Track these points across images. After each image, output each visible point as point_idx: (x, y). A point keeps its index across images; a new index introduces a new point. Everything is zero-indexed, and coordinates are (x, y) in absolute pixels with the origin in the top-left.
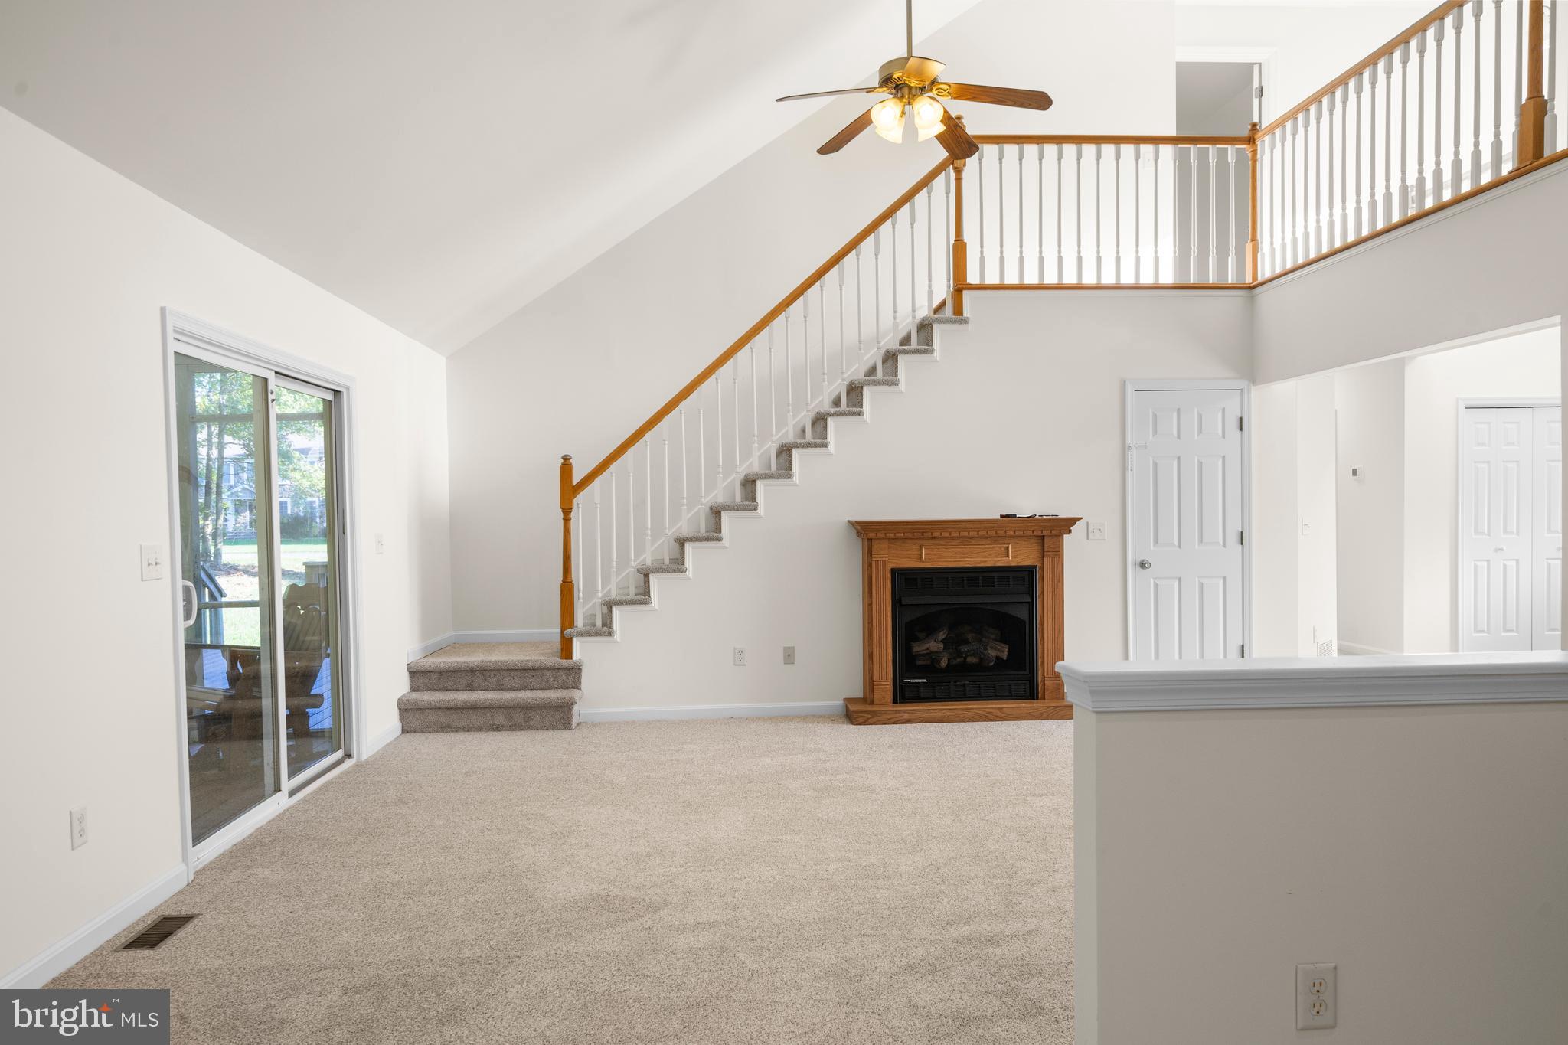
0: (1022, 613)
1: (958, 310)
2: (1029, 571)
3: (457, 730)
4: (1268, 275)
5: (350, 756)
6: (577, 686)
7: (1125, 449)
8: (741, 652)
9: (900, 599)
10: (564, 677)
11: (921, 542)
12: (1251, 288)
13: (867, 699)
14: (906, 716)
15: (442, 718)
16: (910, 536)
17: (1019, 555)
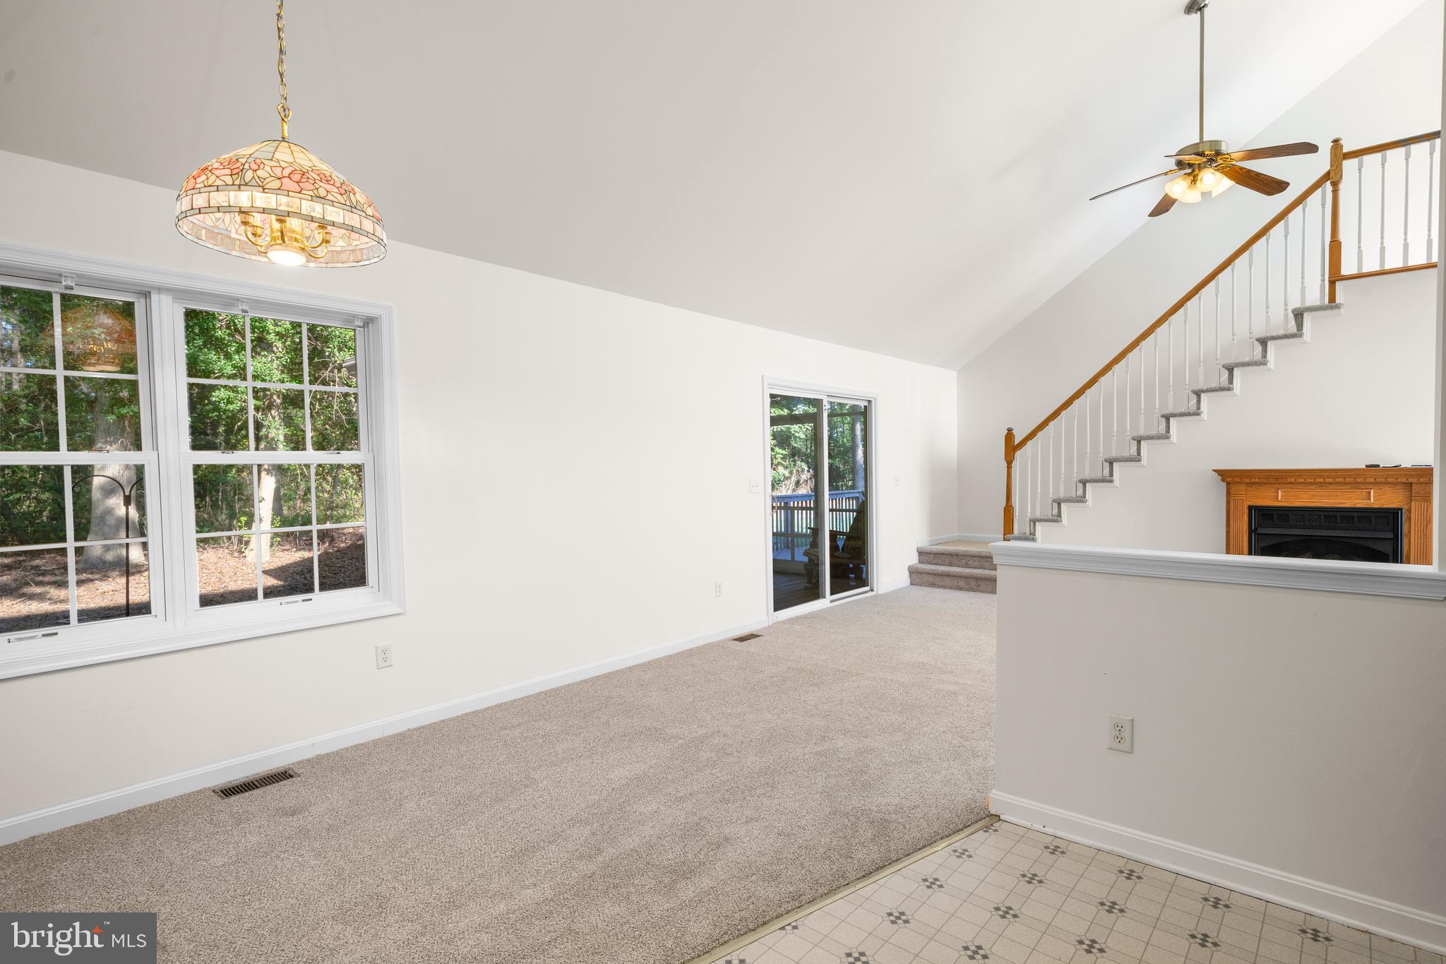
1: (1331, 298)
2: (1394, 512)
3: (939, 587)
5: (872, 590)
9: (1256, 529)
11: (1277, 486)
15: (931, 579)
16: (1265, 481)
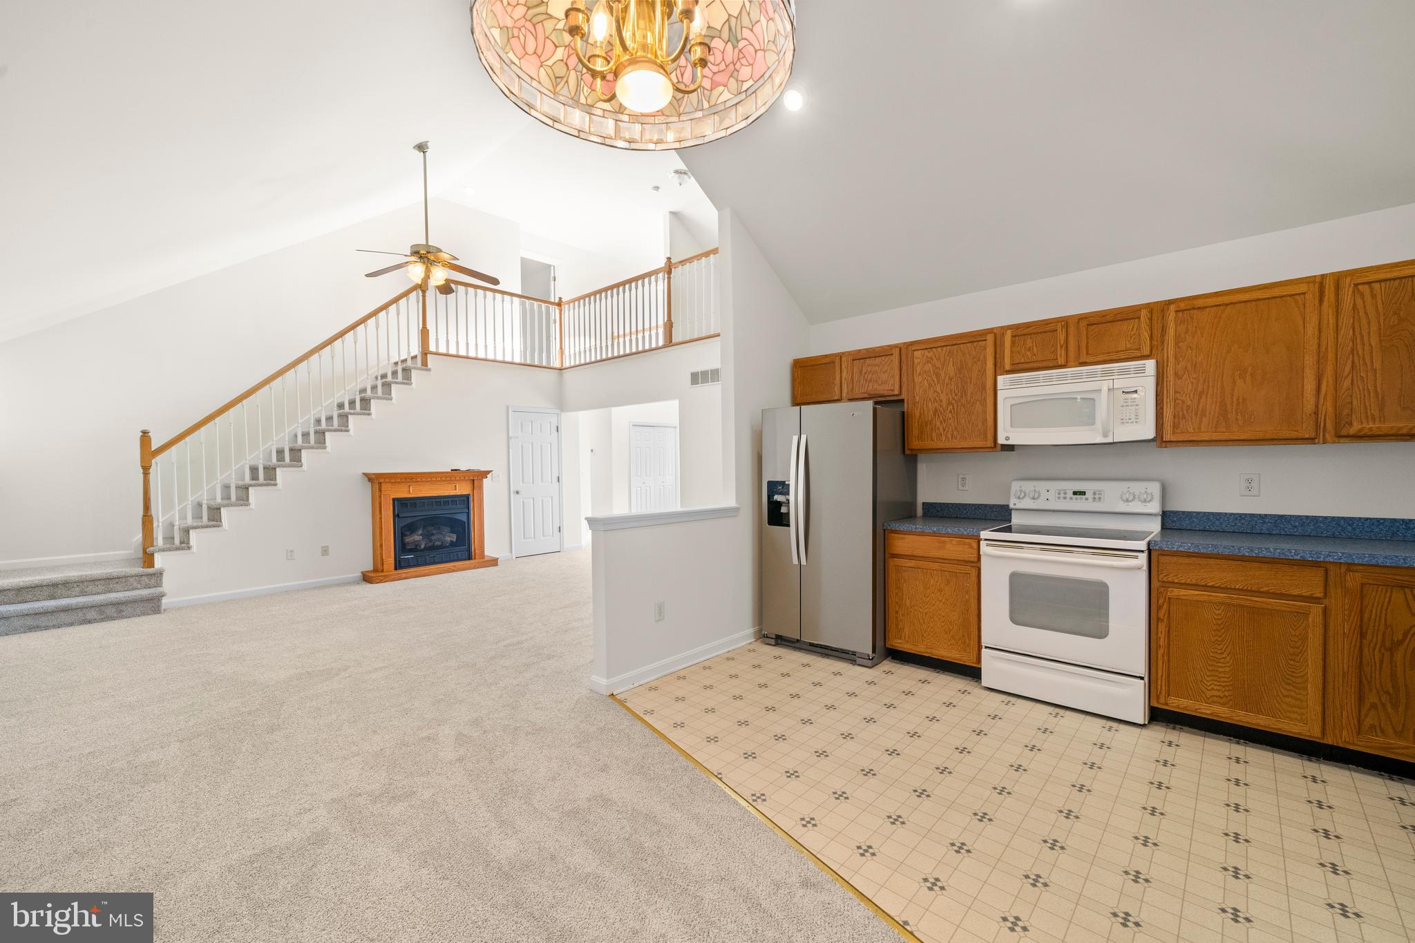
0: (463, 518)
1: (425, 363)
2: (467, 497)
3: (47, 628)
4: (568, 365)
6: (159, 584)
7: (509, 438)
8: (292, 551)
9: (398, 515)
10: (147, 580)
11: (409, 484)
12: (561, 370)
14: (404, 575)
16: (404, 480)
17: (462, 489)
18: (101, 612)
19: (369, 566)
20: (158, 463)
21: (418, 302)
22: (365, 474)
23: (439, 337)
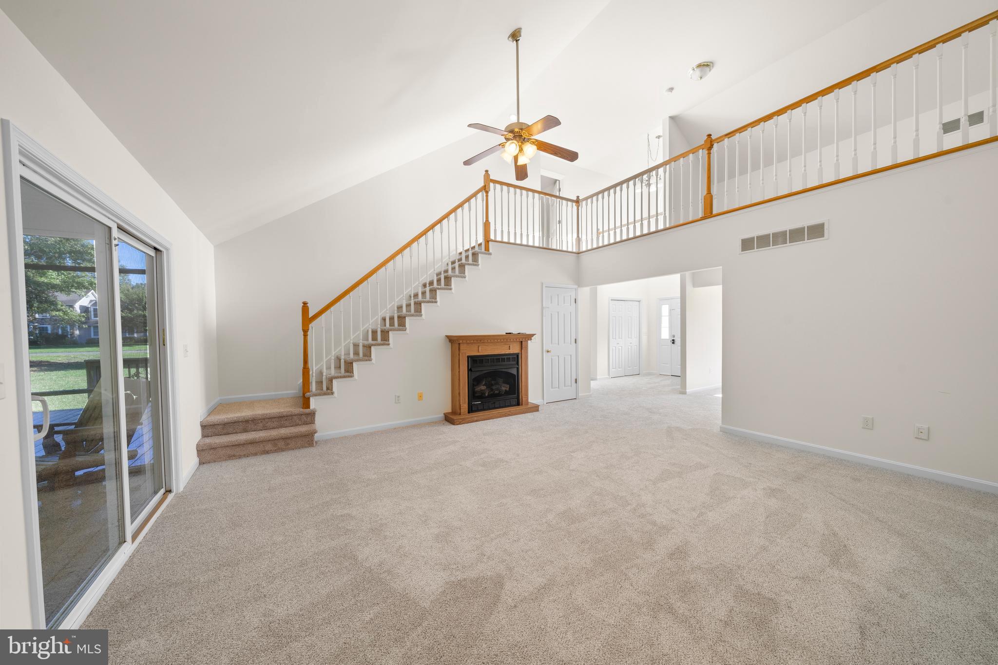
0: (514, 371)
1: (487, 249)
2: (517, 355)
3: (240, 457)
4: (584, 249)
5: (170, 491)
6: (312, 422)
7: (542, 308)
8: (398, 397)
9: (471, 370)
10: (305, 418)
11: (478, 345)
12: (578, 253)
13: (454, 412)
14: (476, 418)
15: (229, 452)
16: (475, 342)
17: (515, 349)
18: (275, 445)
19: (449, 409)
20: (313, 326)
21: (483, 201)
22: (447, 336)
23: (496, 228)
